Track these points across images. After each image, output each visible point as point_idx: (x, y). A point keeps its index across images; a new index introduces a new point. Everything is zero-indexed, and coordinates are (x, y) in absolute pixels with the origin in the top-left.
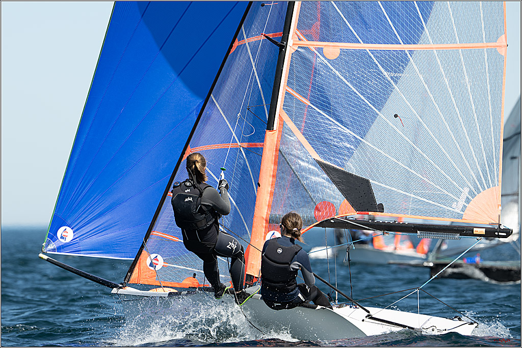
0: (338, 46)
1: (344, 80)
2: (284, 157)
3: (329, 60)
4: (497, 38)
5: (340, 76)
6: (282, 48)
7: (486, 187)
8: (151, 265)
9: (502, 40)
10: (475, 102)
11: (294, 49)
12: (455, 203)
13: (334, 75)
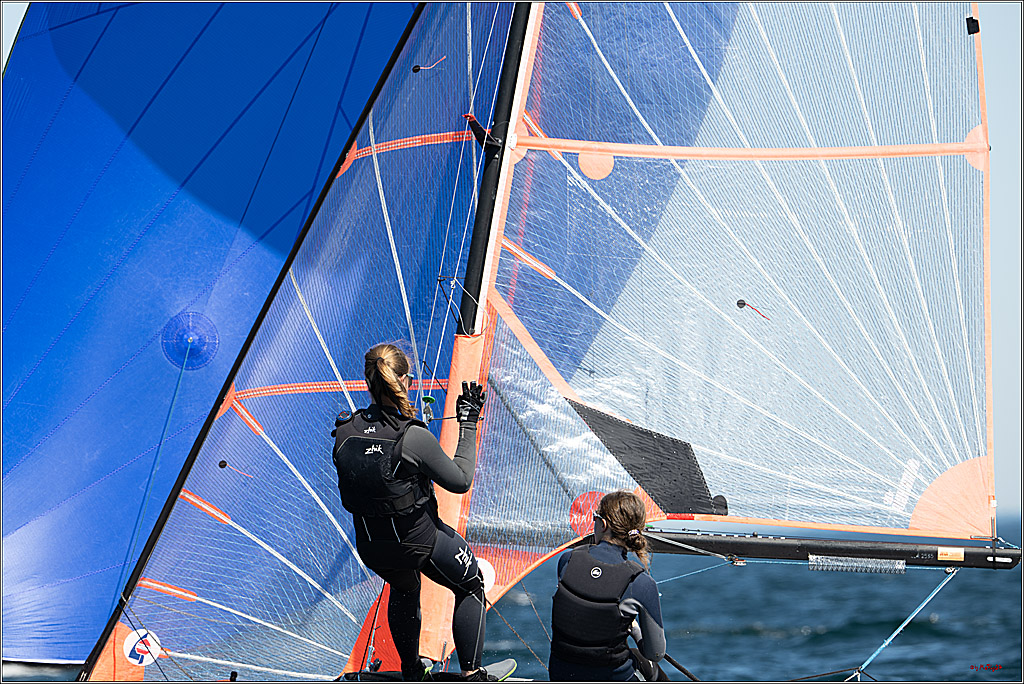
0: (610, 151)
1: (624, 225)
2: (498, 393)
3: (591, 182)
4: (966, 131)
5: (615, 216)
6: (493, 153)
7: (958, 458)
8: (133, 654)
9: (977, 137)
10: (919, 273)
11: (519, 155)
12: (890, 493)
13: (604, 213)
